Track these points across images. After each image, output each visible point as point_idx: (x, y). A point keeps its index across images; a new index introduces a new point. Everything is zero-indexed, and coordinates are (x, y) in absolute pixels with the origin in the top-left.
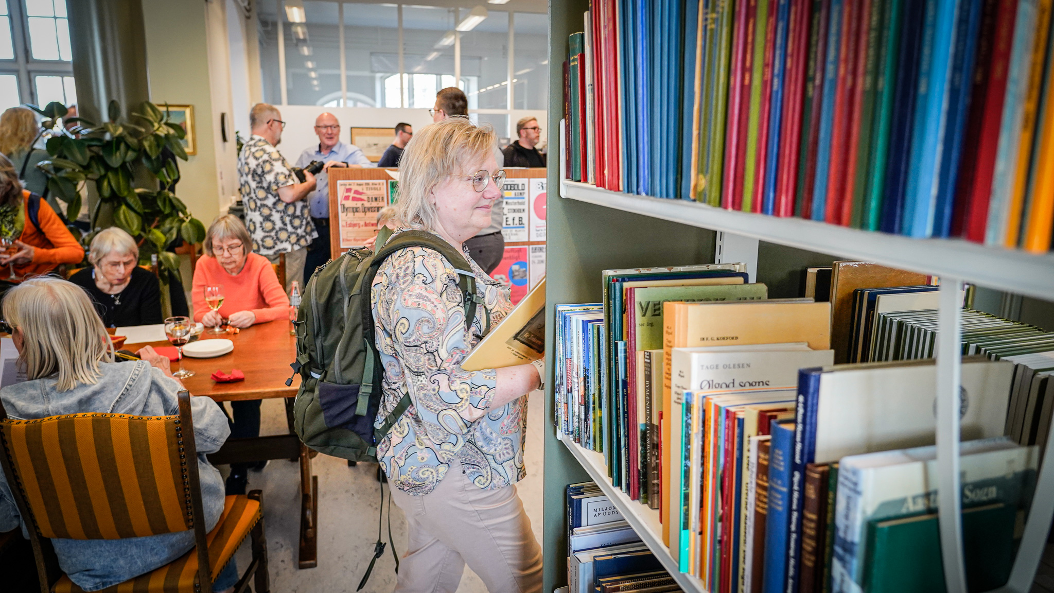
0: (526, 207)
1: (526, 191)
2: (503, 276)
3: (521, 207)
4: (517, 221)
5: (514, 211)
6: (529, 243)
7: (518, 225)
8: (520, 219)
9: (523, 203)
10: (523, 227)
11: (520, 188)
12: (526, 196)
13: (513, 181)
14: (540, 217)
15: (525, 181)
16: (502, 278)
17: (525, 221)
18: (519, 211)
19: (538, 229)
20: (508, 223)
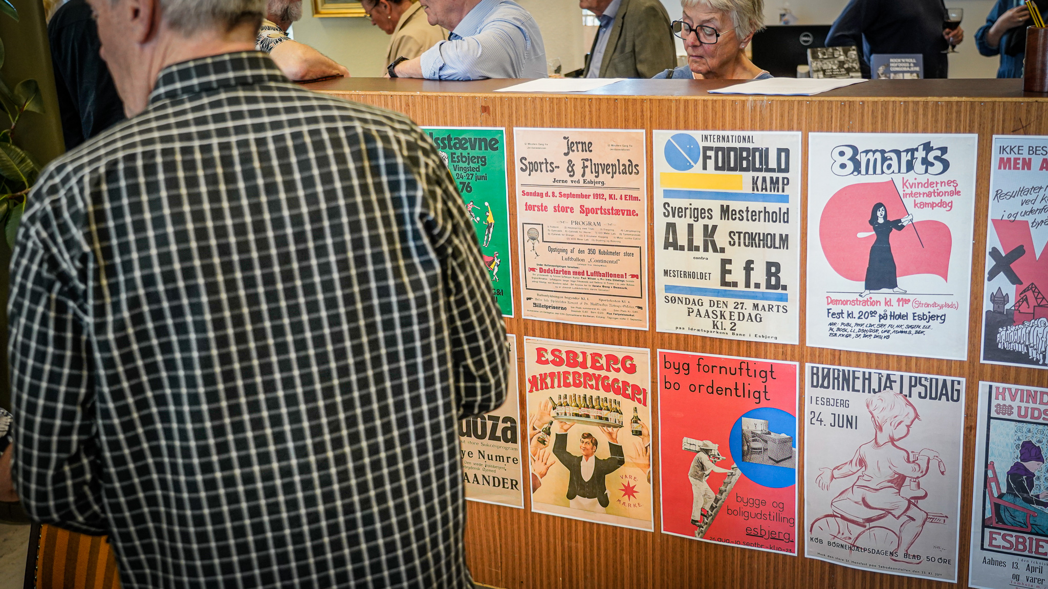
0: (792, 229)
1: (795, 174)
2: (714, 447)
3: (777, 229)
4: (759, 275)
5: (752, 240)
6: (802, 352)
7: (763, 288)
8: (773, 269)
9: (784, 217)
10: (784, 298)
11: (773, 164)
12: (793, 191)
13: (749, 139)
14: (842, 268)
15: (791, 139)
16: (707, 451)
17: (791, 276)
18: (766, 241)
19: (836, 309)
20: (728, 278)
